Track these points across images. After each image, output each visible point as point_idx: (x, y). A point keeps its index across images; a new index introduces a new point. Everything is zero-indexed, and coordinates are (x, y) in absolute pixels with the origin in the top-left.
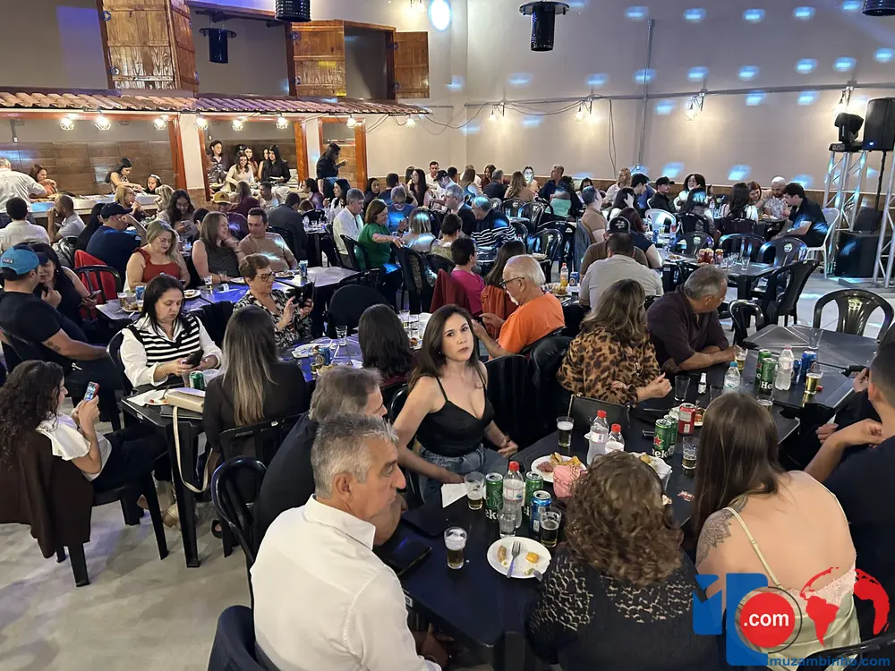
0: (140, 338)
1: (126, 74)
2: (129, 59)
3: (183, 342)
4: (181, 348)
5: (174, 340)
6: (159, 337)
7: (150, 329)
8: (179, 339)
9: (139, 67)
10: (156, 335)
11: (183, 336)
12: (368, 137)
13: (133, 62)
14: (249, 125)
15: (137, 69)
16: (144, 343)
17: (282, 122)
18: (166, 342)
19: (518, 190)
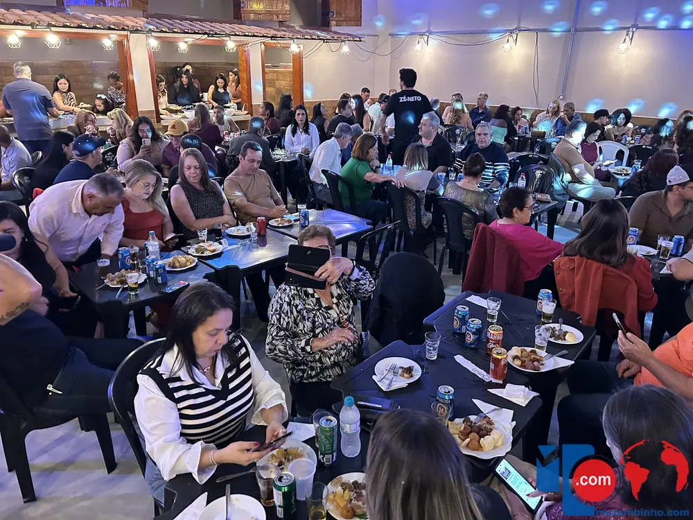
0: (169, 393)
3: (231, 386)
4: (230, 397)
5: (218, 385)
6: (196, 385)
7: (183, 374)
8: (225, 381)
10: (192, 382)
11: (230, 375)
12: (305, 61)
14: (193, 47)
16: (177, 401)
17: (231, 45)
18: (208, 392)
19: (459, 117)
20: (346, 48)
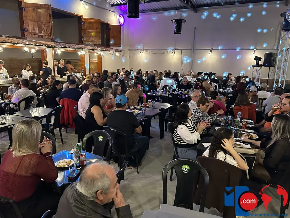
1: (30, 32)
2: (32, 26)
9: (36, 29)
13: (34, 27)
15: (35, 30)
20: (117, 54)
